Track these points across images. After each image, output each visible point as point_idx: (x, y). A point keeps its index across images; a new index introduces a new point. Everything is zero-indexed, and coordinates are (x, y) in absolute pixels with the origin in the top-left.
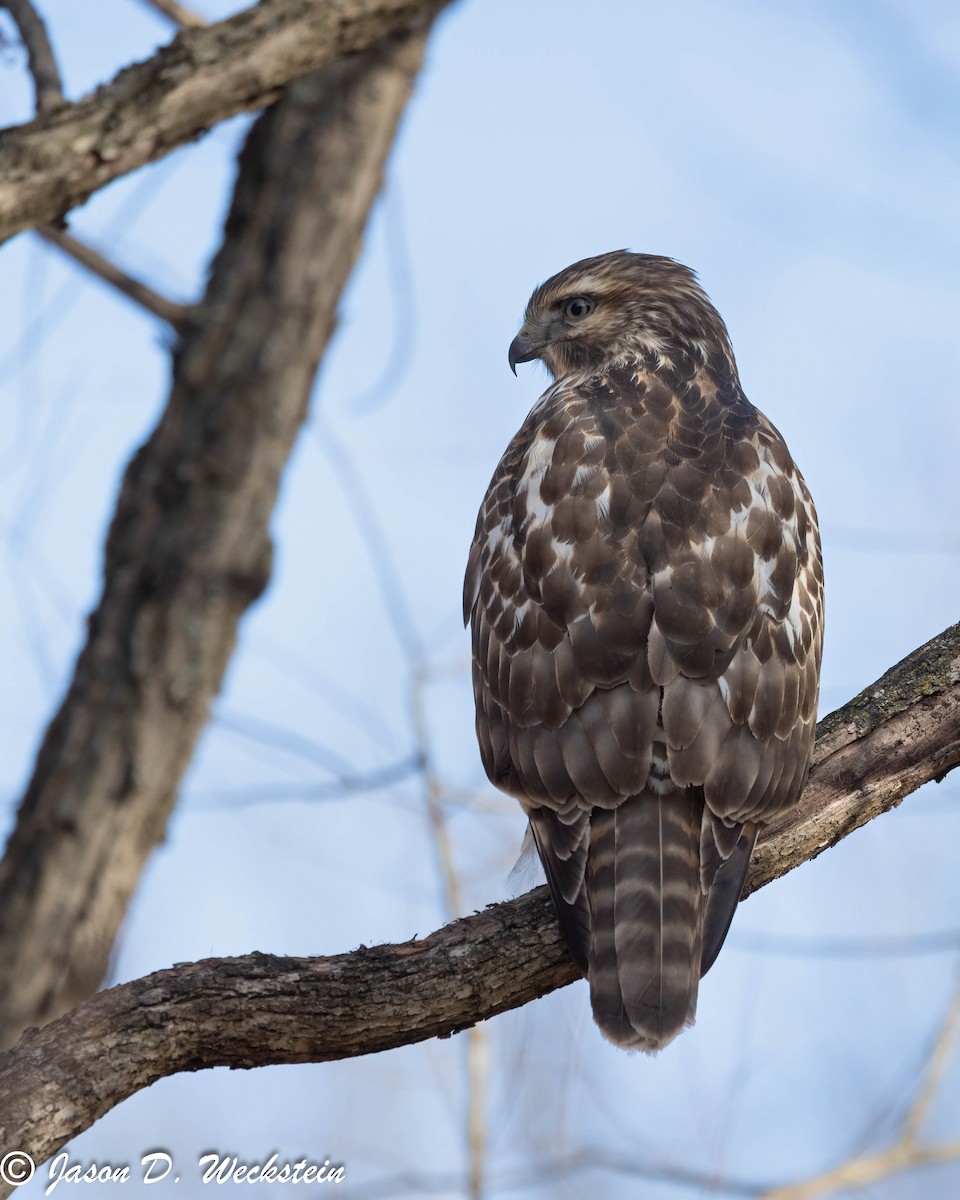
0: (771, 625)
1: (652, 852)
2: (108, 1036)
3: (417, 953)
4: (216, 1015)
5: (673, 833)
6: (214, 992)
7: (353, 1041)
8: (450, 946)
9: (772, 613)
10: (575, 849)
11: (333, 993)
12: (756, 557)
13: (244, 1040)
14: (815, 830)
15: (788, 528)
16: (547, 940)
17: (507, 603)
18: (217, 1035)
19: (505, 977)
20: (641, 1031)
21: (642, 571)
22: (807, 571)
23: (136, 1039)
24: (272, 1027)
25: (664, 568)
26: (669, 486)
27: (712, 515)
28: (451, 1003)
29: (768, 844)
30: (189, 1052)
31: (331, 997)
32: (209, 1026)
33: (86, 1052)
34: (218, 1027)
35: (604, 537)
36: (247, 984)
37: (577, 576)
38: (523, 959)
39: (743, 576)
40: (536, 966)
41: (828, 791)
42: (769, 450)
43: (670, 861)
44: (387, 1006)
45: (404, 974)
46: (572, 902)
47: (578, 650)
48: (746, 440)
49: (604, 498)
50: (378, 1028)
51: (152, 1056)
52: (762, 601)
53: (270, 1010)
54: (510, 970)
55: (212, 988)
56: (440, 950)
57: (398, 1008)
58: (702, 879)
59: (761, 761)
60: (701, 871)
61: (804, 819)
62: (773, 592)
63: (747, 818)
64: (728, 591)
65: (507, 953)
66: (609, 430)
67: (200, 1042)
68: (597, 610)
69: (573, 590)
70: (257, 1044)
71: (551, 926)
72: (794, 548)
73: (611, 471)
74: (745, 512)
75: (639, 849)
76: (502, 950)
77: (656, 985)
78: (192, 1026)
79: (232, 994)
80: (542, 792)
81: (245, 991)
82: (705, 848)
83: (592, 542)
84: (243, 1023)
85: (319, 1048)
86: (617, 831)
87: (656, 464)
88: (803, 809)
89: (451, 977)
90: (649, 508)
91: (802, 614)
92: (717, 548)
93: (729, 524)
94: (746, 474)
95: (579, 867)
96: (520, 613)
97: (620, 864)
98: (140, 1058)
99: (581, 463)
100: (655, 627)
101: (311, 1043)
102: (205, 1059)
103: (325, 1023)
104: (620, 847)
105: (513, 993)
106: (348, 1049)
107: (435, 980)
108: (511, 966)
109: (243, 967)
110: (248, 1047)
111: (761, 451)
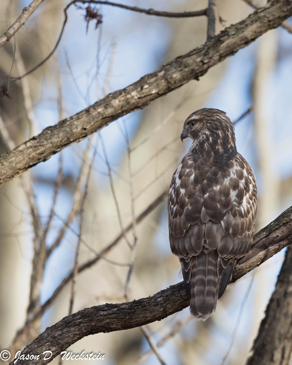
0: (237, 208)
1: (204, 268)
2: (65, 329)
3: (149, 300)
4: (94, 321)
5: (210, 263)
6: (94, 315)
7: (133, 324)
8: (157, 298)
9: (236, 204)
10: (189, 269)
11: (125, 313)
12: (231, 190)
13: (103, 326)
14: (255, 260)
15: (242, 183)
16: (183, 294)
17: (172, 206)
18: (95, 326)
19: (172, 305)
20: (200, 314)
21: (202, 195)
22: (249, 194)
23: (72, 329)
24: (110, 323)
25: (207, 194)
26: (209, 174)
27: (219, 180)
28: (158, 312)
29: (242, 265)
30: (89, 331)
31: (125, 314)
32: (93, 324)
33: (58, 334)
34: (95, 324)
35: (192, 187)
36: (102, 312)
37: (186, 197)
38: (177, 300)
39: (227, 195)
40: (180, 301)
41: (258, 250)
42: (237, 163)
43: (209, 270)
44: (141, 315)
45: (145, 306)
46: (188, 283)
47: (186, 216)
48: (231, 161)
49: (192, 177)
50: (139, 320)
51: (78, 333)
52: (234, 201)
53: (109, 318)
54: (173, 303)
55: (93, 314)
56: (155, 299)
57: (144, 315)
58: (218, 274)
59: (234, 243)
60: (218, 272)
61: (252, 257)
62: (237, 199)
63: (231, 257)
64: (223, 198)
65: (172, 299)
66: (195, 161)
67: (91, 328)
68: (190, 205)
69: (185, 200)
70: (107, 327)
71: (184, 291)
72: (243, 188)
73: (195, 170)
74: (229, 178)
75: (201, 268)
76: (171, 298)
77: (204, 302)
78: (88, 324)
79: (99, 315)
80: (181, 254)
81: (102, 314)
82: (219, 266)
83: (189, 188)
84: (102, 322)
85: (124, 326)
86: (196, 263)
87: (206, 168)
88: (252, 255)
89: (158, 306)
90: (204, 179)
91: (247, 205)
92: (220, 188)
93: (224, 182)
94: (230, 169)
95: (190, 273)
96: (175, 209)
97: (197, 271)
98: (74, 334)
99: (187, 169)
100: (203, 208)
101: (122, 325)
102: (94, 332)
103: (124, 320)
104: (197, 267)
105: (176, 308)
106: (133, 326)
107: (153, 307)
108: (174, 302)
109: (102, 308)
110: (105, 328)
111: (235, 163)
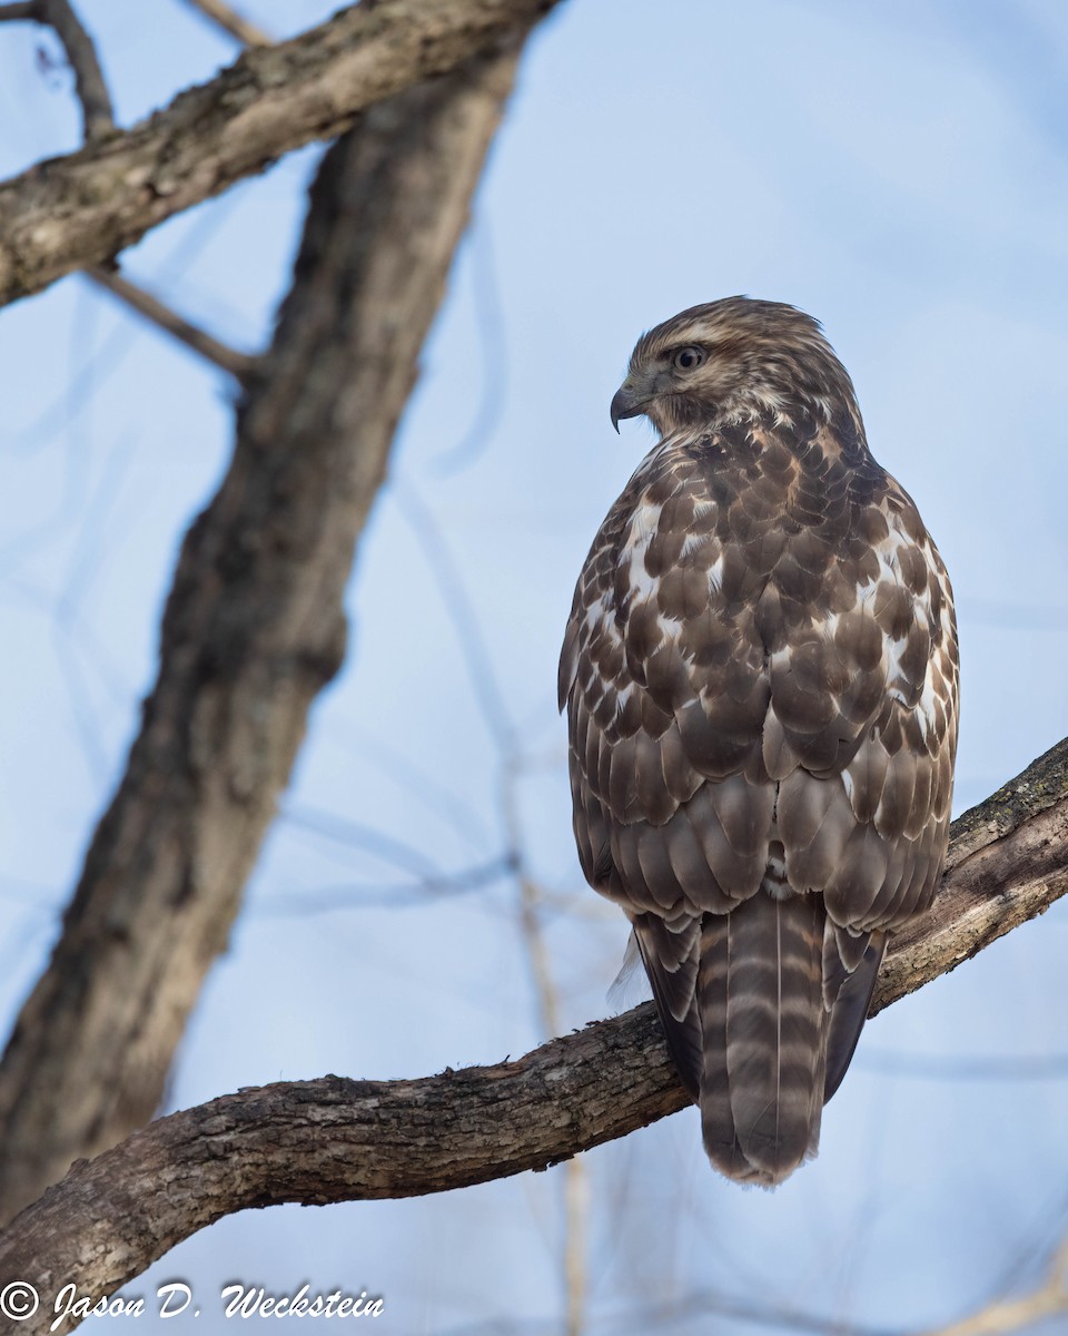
0: (901, 712)
1: (769, 964)
2: (165, 1170)
3: (509, 1076)
4: (286, 1146)
5: (794, 944)
6: (283, 1120)
7: (438, 1175)
8: (546, 1068)
9: (903, 698)
10: (684, 960)
11: (416, 1121)
12: (885, 636)
13: (317, 1174)
14: (952, 940)
15: (920, 603)
16: (653, 1062)
17: (607, 685)
18: (287, 1167)
19: (607, 1103)
20: (755, 1164)
21: (759, 651)
22: (941, 651)
23: (197, 1172)
24: (348, 1159)
25: (782, 648)
26: (788, 557)
27: (836, 589)
28: (548, 1132)
29: (900, 955)
30: (256, 1187)
31: (415, 1126)
32: (279, 1158)
33: (142, 1187)
34: (288, 1159)
35: (717, 614)
36: (320, 1111)
37: (686, 657)
38: (628, 1084)
39: (870, 657)
40: (641, 1091)
41: (966, 896)
43: (789, 974)
44: (476, 1135)
45: (495, 1100)
46: (681, 1019)
47: (688, 739)
48: (873, 506)
49: (716, 571)
50: (466, 1161)
51: (214, 1191)
52: (892, 685)
53: (345, 1140)
54: (613, 1096)
55: (282, 1116)
56: (535, 1074)
57: (488, 1138)
58: (824, 995)
59: (889, 862)
60: (824, 986)
61: (940, 927)
62: (903, 675)
63: (873, 927)
64: (854, 674)
65: (610, 1077)
66: (721, 495)
67: (268, 1176)
68: (708, 694)
69: (681, 672)
70: (331, 1178)
71: (658, 1046)
72: (927, 627)
73: (724, 540)
74: (873, 586)
75: (754, 960)
76: (604, 1073)
77: (772, 1111)
78: (258, 1157)
79: (304, 1122)
80: (647, 896)
81: (318, 1119)
82: (827, 960)
83: (703, 619)
84: (316, 1155)
85: (401, 1182)
86: (730, 940)
87: (774, 532)
88: (938, 917)
89: (548, 1103)
90: (766, 581)
91: (935, 700)
92: (842, 628)
93: (855, 600)
94: (874, 544)
95: (689, 980)
96: (623, 697)
97: (733, 977)
98: (201, 1194)
99: (690, 531)
100: (771, 715)
101: (391, 1176)
102: (273, 1194)
103: (408, 1155)
104: (733, 957)
105: (617, 1121)
106: (433, 1184)
107: (529, 1107)
108: (614, 1091)
109: (316, 1092)
110: (322, 1181)
111: (890, 518)
